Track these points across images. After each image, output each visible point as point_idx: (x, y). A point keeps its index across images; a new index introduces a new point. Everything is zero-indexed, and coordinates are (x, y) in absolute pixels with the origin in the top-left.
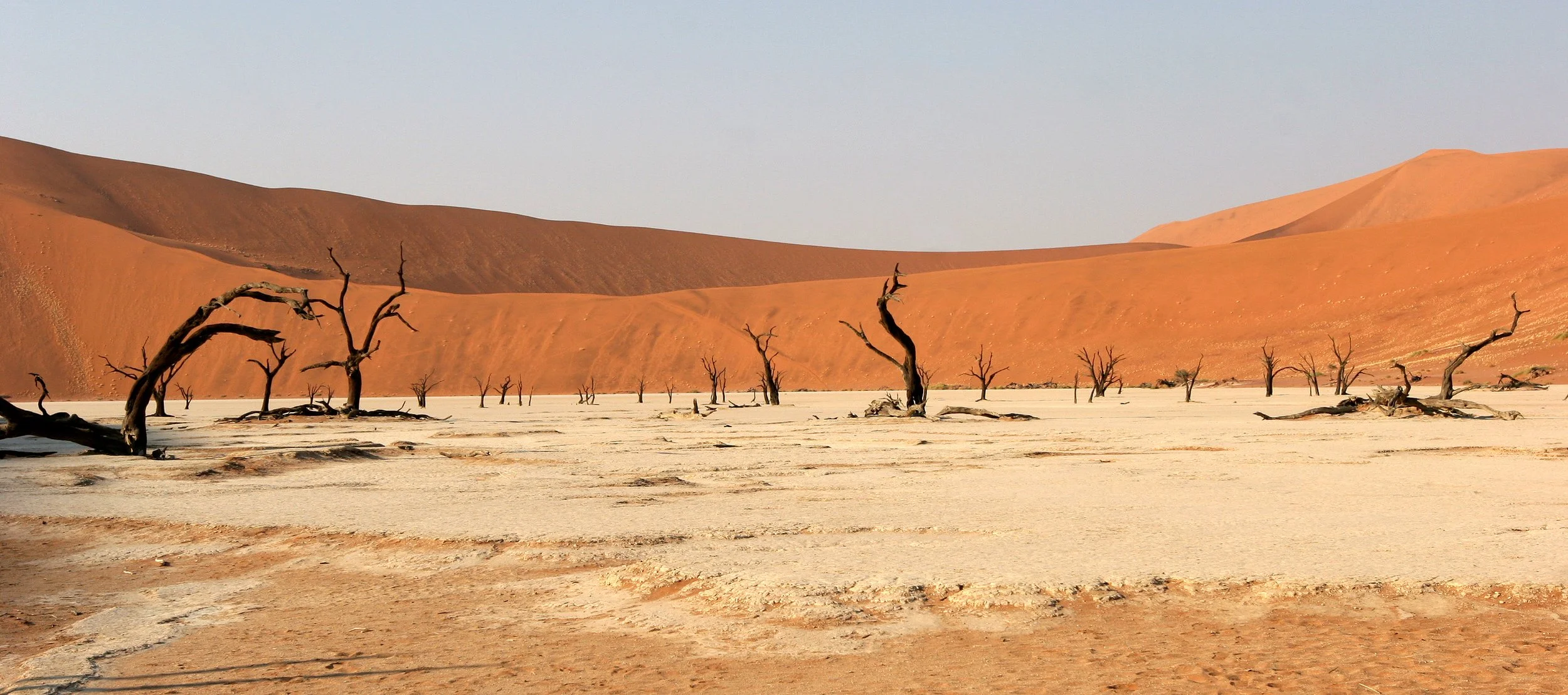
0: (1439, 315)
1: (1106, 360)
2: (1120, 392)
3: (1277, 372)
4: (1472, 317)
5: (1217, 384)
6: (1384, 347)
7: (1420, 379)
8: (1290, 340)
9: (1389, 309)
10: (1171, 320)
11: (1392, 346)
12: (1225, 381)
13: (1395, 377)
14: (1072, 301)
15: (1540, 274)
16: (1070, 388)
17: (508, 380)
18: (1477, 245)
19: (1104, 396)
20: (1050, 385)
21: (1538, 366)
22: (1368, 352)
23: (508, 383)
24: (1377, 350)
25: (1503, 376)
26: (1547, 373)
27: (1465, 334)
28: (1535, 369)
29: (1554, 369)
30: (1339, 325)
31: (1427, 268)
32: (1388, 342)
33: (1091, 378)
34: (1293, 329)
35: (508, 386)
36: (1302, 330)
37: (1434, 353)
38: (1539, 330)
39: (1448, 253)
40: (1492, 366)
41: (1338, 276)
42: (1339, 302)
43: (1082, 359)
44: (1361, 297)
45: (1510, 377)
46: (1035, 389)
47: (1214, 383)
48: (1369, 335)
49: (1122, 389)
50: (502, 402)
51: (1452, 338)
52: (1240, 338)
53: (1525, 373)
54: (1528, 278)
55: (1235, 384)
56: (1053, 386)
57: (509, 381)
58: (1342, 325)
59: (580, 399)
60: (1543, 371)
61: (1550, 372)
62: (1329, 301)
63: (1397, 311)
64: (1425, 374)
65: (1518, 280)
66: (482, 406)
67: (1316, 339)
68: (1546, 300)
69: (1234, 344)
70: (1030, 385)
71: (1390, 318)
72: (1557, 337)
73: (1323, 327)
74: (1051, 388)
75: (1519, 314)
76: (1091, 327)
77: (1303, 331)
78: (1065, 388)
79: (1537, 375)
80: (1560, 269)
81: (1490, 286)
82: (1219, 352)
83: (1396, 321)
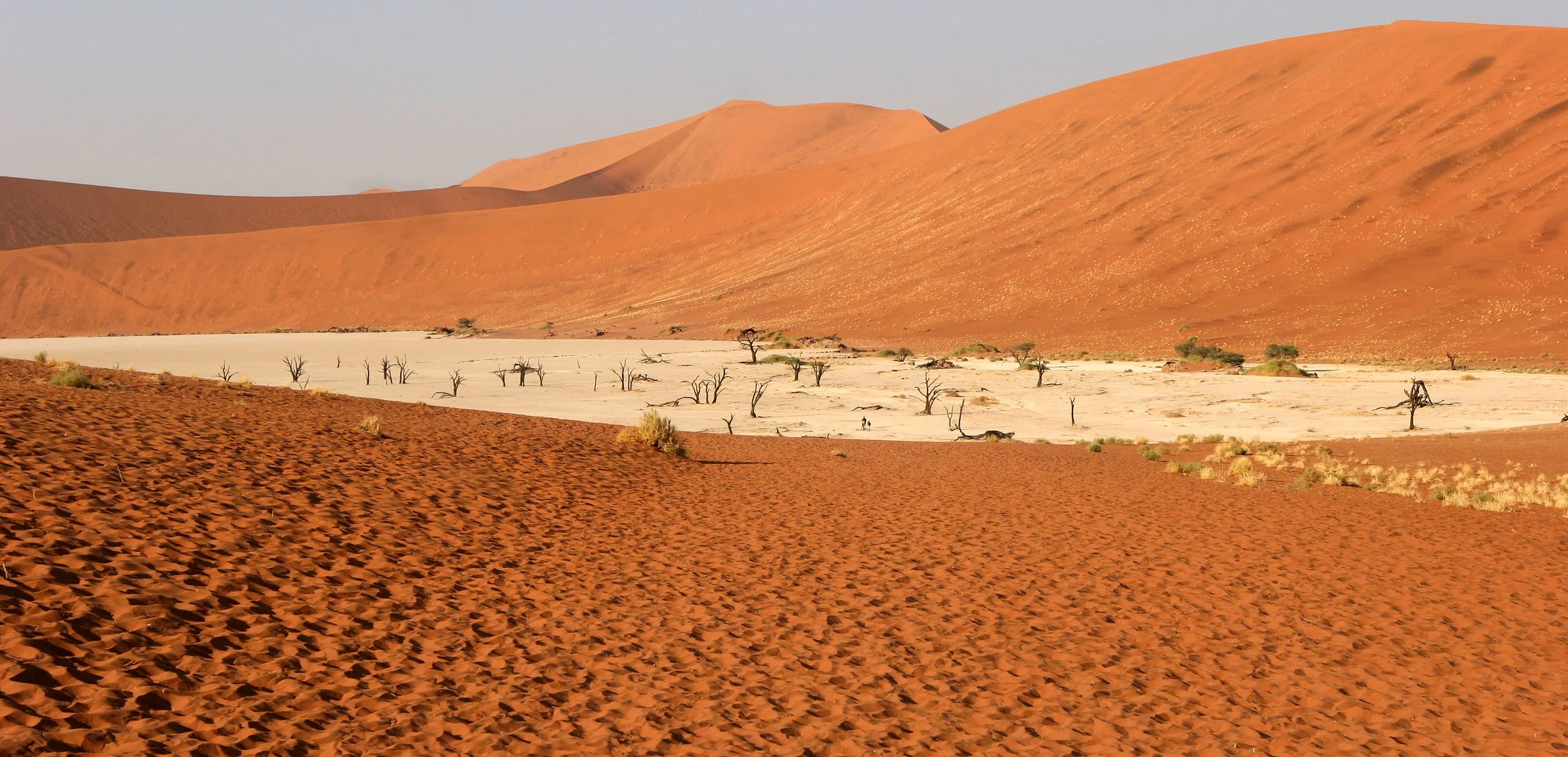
4: (693, 272)
9: (636, 264)
10: (467, 272)
11: (630, 296)
14: (387, 256)
15: (749, 236)
21: (676, 325)
24: (619, 299)
27: (680, 288)
31: (668, 230)
37: (636, 309)
39: (685, 217)
41: (601, 236)
42: (600, 257)
44: (617, 253)
51: (670, 291)
53: (666, 331)
55: (485, 335)
56: (365, 330)
62: (592, 257)
63: (642, 265)
69: (515, 293)
70: (347, 329)
71: (636, 272)
73: (584, 279)
74: (363, 331)
78: (374, 331)
79: (674, 332)
80: (764, 233)
81: (712, 246)
82: (503, 300)
83: (639, 274)
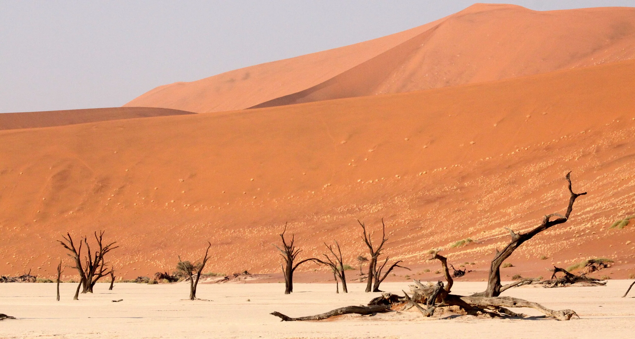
0: (485, 198)
1: (95, 249)
2: (111, 288)
3: (297, 265)
4: (523, 200)
5: (227, 279)
6: (422, 237)
7: (464, 273)
8: (313, 226)
9: (428, 191)
10: (172, 201)
11: (432, 234)
12: (236, 275)
13: (436, 271)
14: (54, 177)
15: (597, 151)
16: (52, 282)
18: (528, 116)
19: (92, 292)
20: (27, 278)
21: (595, 258)
22: (404, 241)
24: (414, 239)
25: (557, 270)
26: (605, 266)
27: (515, 221)
28: (591, 262)
29: (613, 262)
30: (370, 208)
31: (472, 143)
32: (428, 228)
33: (77, 271)
34: (317, 214)
36: (326, 215)
37: (480, 243)
38: (596, 217)
39: (495, 125)
40: (545, 258)
41: (370, 151)
42: (371, 182)
43: (66, 247)
44: (397, 176)
45: (565, 271)
46: (9, 284)
47: (223, 278)
48: (405, 221)
49: (114, 284)
51: (500, 225)
52: (254, 224)
53: (581, 267)
54: (584, 156)
55: (249, 279)
56: (31, 279)
58: (374, 209)
60: (601, 264)
61: (609, 266)
62: (359, 180)
63: (437, 192)
64: (469, 267)
65: (574, 158)
67: (343, 225)
68: (605, 181)
69: (247, 231)
70: (4, 278)
71: (429, 201)
72: (616, 225)
73: (351, 211)
74: (29, 281)
75: (575, 196)
76: (77, 209)
77: (329, 216)
78: (45, 282)
79: (594, 268)
80: (619, 146)
81: (542, 164)
82: (230, 241)
83: (437, 205)
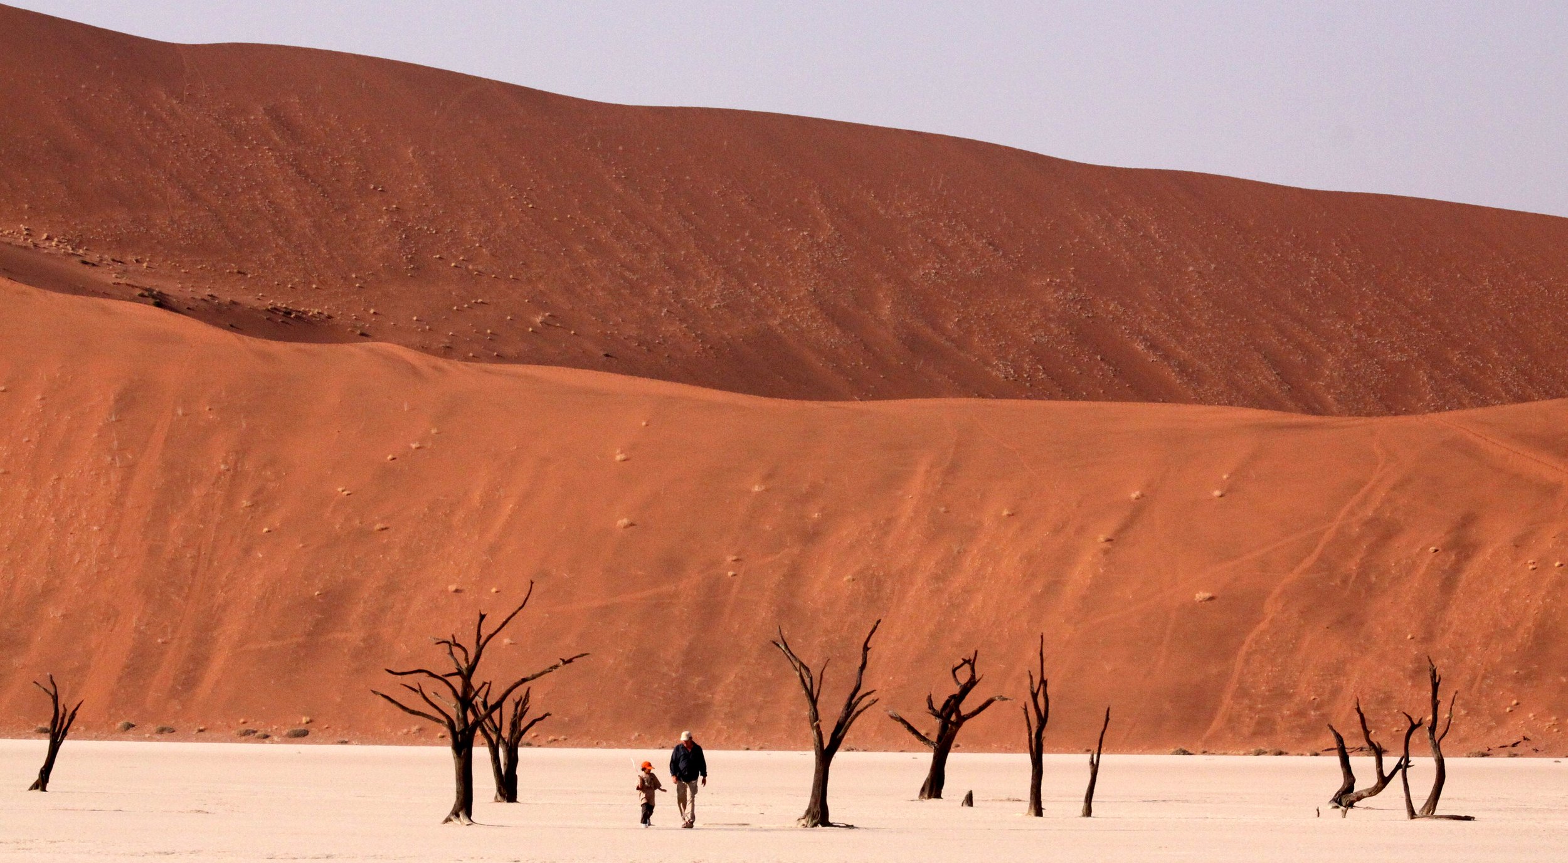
17: (964, 676)
23: (966, 690)
35: (965, 708)
50: (934, 786)
57: (972, 682)
59: (1338, 782)
66: (819, 814)
